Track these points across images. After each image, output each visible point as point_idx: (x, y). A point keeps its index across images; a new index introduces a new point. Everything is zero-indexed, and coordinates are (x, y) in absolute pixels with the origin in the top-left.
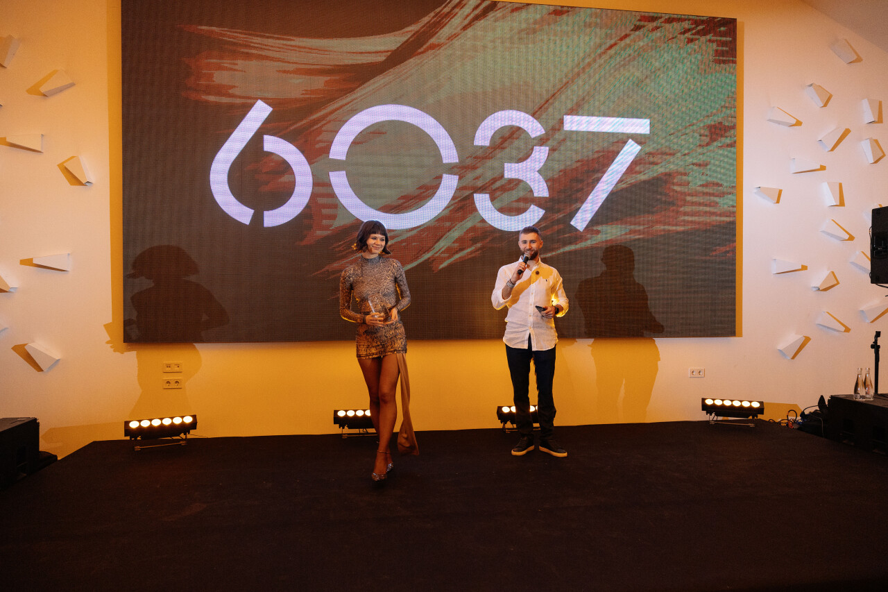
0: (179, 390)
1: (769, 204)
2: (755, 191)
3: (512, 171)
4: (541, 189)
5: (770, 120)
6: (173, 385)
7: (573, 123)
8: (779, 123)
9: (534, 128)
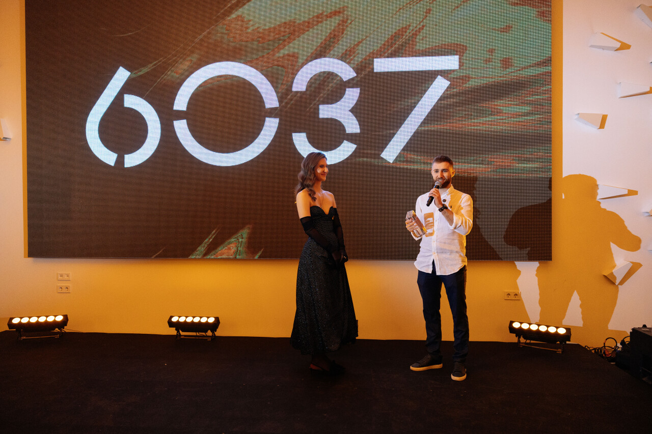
0: (68, 294)
1: (593, 130)
2: (576, 117)
3: (326, 111)
4: (352, 126)
5: (592, 46)
6: (64, 290)
7: (382, 65)
8: (603, 48)
9: (346, 72)
